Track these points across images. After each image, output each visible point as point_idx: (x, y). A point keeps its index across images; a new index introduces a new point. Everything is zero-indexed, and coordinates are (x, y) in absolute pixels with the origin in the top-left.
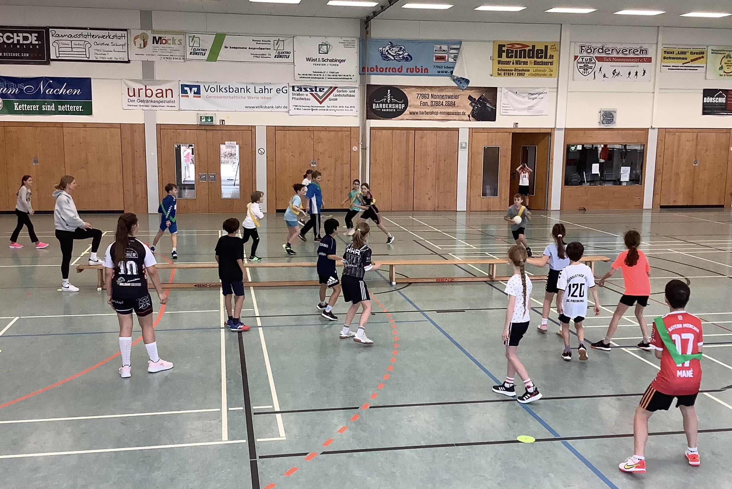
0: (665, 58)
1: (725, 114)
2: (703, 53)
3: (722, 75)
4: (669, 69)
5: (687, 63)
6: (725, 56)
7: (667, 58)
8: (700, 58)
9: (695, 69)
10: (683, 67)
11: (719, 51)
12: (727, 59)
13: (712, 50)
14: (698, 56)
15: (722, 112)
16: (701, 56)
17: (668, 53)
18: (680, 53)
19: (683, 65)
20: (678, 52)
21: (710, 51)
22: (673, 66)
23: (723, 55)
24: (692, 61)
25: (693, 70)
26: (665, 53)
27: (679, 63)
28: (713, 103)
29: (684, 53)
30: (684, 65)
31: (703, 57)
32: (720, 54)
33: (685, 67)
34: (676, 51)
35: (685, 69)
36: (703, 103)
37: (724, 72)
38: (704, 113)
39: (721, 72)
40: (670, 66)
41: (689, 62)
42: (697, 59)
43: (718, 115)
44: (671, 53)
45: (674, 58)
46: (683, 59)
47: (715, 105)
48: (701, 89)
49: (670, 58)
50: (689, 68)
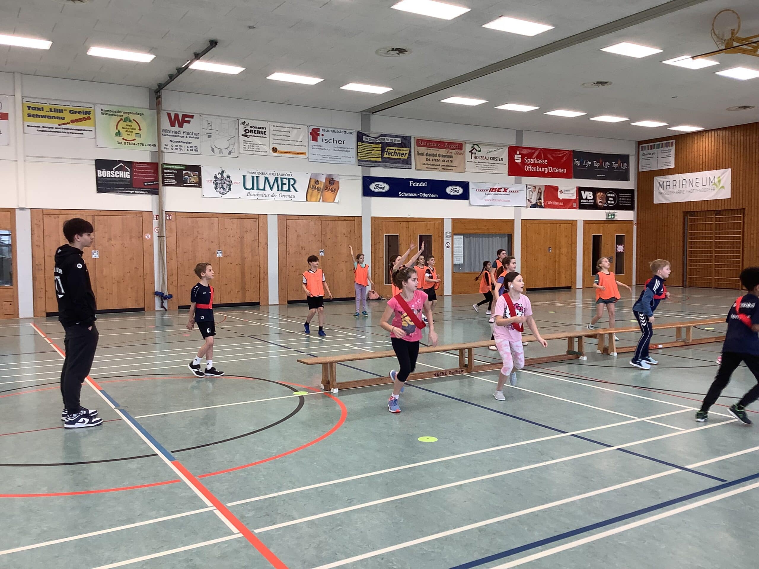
0: (29, 115)
1: (131, 192)
2: (89, 113)
3: (121, 143)
4: (38, 130)
5: (65, 124)
6: (122, 119)
7: (33, 116)
8: (85, 119)
9: (80, 132)
10: (60, 128)
11: (113, 112)
12: (126, 124)
13: (102, 110)
14: (82, 116)
15: (126, 190)
16: (86, 116)
17: (34, 109)
18: (53, 110)
19: (59, 127)
20: (51, 109)
21: (98, 112)
22: (43, 127)
23: (119, 118)
24: (73, 121)
25: (77, 133)
26: (29, 109)
27: (54, 124)
28: (111, 177)
29: (61, 111)
30: (61, 127)
31: (89, 118)
32: (115, 115)
33: (62, 129)
34: (47, 107)
35: (63, 132)
36: (97, 177)
37: (123, 139)
38: (99, 190)
39: (120, 139)
40: (39, 127)
41: (68, 123)
42: (81, 120)
43: (120, 193)
44: (39, 109)
45: (43, 117)
46: (58, 118)
47: (115, 181)
48: (92, 160)
49: (37, 116)
50: (69, 131)
